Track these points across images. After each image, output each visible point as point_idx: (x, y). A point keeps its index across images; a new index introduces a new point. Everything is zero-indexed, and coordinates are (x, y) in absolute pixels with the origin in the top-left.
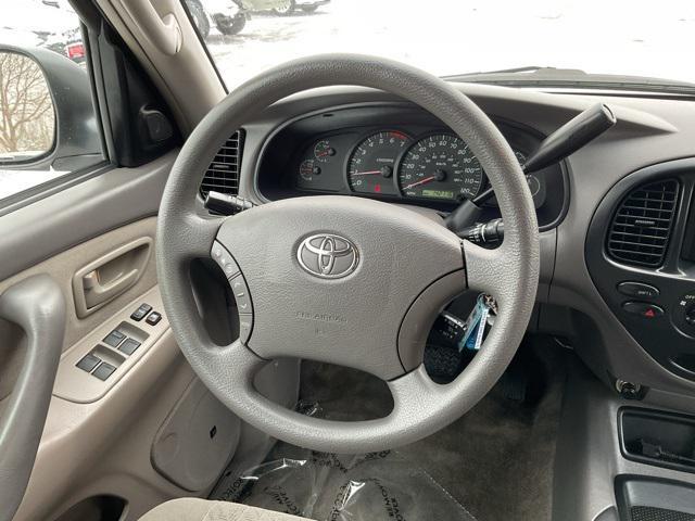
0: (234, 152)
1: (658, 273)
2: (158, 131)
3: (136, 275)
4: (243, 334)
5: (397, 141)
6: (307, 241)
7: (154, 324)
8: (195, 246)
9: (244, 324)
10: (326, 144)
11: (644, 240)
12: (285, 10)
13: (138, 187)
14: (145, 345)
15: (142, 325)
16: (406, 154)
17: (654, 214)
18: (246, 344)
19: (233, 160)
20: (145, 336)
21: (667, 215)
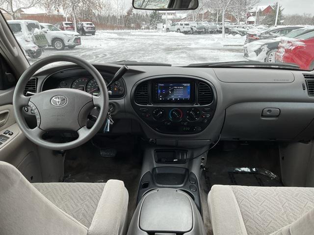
0: (35, 84)
1: (148, 105)
2: (11, 79)
3: (4, 121)
4: (38, 125)
5: (85, 80)
6: (54, 98)
7: (11, 135)
8: (23, 103)
9: (38, 122)
10: (64, 82)
11: (144, 98)
12: (60, 48)
13: (5, 95)
14: (8, 140)
15: (7, 135)
16: (87, 84)
17: (144, 91)
18: (39, 127)
19: (35, 86)
20: (8, 138)
21: (147, 91)
